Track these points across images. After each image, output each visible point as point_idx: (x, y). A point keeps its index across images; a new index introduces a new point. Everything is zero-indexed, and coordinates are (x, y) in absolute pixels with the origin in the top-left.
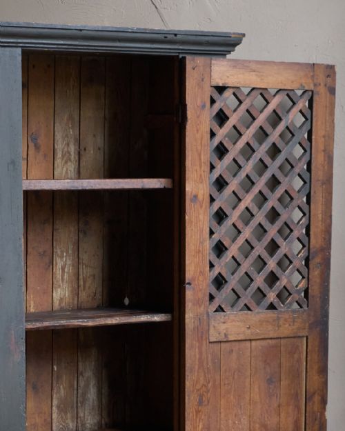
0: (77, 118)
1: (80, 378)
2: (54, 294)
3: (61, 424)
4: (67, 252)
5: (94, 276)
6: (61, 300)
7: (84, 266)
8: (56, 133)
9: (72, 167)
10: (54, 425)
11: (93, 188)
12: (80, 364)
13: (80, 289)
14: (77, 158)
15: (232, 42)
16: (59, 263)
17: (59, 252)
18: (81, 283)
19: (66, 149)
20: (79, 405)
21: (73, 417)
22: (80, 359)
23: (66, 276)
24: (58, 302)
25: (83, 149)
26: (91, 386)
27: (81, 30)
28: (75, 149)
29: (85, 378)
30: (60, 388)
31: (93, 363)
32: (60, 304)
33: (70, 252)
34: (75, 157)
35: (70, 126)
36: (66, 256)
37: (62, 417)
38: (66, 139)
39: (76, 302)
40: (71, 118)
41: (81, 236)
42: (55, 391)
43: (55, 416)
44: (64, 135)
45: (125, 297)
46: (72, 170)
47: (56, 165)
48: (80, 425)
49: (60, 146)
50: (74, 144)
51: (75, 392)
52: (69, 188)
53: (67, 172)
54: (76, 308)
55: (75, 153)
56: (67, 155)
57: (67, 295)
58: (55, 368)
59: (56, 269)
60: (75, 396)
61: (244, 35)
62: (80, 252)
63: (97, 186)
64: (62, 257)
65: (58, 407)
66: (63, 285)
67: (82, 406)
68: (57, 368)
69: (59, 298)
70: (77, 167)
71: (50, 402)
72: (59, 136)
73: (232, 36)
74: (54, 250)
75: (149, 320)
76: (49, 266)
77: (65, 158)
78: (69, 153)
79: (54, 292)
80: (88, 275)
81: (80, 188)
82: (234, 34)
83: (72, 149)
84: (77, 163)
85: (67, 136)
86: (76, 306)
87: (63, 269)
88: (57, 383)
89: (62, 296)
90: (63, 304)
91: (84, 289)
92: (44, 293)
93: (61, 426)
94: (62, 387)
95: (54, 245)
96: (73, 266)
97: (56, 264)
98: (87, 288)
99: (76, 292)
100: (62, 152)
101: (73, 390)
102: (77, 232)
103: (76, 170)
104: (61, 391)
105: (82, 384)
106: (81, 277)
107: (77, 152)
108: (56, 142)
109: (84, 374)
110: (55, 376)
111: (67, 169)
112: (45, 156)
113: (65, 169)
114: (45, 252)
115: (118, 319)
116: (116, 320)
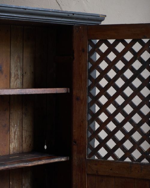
0: (21, 57)
1: (23, 187)
2: (10, 146)
4: (17, 125)
5: (30, 135)
6: (14, 148)
7: (25, 131)
8: (11, 65)
9: (19, 82)
11: (31, 93)
12: (23, 180)
13: (23, 143)
14: (22, 77)
15: (100, 19)
16: (13, 130)
17: (12, 124)
18: (24, 139)
19: (16, 73)
22: (23, 177)
23: (16, 136)
24: (12, 150)
25: (24, 73)
27: (25, 9)
28: (21, 73)
29: (26, 187)
32: (13, 151)
33: (18, 124)
34: (20, 77)
35: (18, 61)
36: (16, 127)
38: (16, 67)
39: (21, 149)
40: (18, 57)
41: (24, 116)
44: (15, 66)
45: (45, 145)
46: (19, 83)
47: (11, 81)
49: (13, 71)
50: (20, 70)
52: (19, 94)
53: (16, 84)
54: (21, 152)
55: (20, 75)
56: (17, 75)
57: (17, 146)
59: (11, 133)
61: (106, 16)
62: (23, 124)
63: (34, 92)
64: (14, 127)
66: (15, 141)
68: (12, 183)
69: (13, 148)
70: (22, 81)
72: (13, 66)
73: (100, 16)
74: (10, 123)
75: (59, 161)
76: (8, 132)
77: (16, 78)
78: (18, 75)
79: (10, 145)
80: (27, 136)
81: (25, 94)
82: (101, 15)
83: (19, 73)
84: (22, 80)
85: (17, 66)
86: (21, 151)
87: (15, 133)
89: (14, 147)
90: (15, 151)
91: (25, 143)
92: (5, 146)
95: (10, 121)
96: (20, 131)
97: (11, 130)
98: (27, 141)
99: (21, 144)
100: (14, 74)
102: (22, 114)
103: (21, 83)
106: (24, 137)
107: (21, 74)
108: (11, 69)
109: (25, 185)
111: (17, 83)
112: (6, 76)
113: (16, 83)
114: (5, 125)
115: (44, 161)
116: (43, 162)
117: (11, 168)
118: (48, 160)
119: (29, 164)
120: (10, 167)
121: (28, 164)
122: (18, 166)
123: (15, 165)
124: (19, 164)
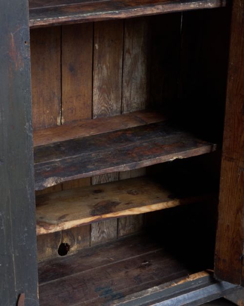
1: (127, 56)
3: (103, 106)
10: (95, 108)
12: (127, 41)
20: (125, 84)
21: (116, 98)
22: (127, 35)
26: (139, 64)
29: (132, 56)
30: (102, 68)
31: (142, 39)
37: (104, 99)
42: (96, 72)
43: (96, 98)
48: (125, 105)
51: (121, 71)
58: (97, 46)
60: (120, 75)
65: (100, 88)
67: (128, 85)
68: (98, 46)
71: (90, 84)
88: (99, 63)
93: (103, 108)
94: (104, 66)
101: (118, 69)
104: (103, 72)
105: (128, 62)
109: (131, 52)
110: (96, 55)
115: (160, 7)
116: (158, 9)
117: (75, 21)
118: (172, 5)
119: (119, 13)
120: (70, 19)
121: (117, 14)
122: (90, 17)
123: (85, 15)
124: (94, 14)
